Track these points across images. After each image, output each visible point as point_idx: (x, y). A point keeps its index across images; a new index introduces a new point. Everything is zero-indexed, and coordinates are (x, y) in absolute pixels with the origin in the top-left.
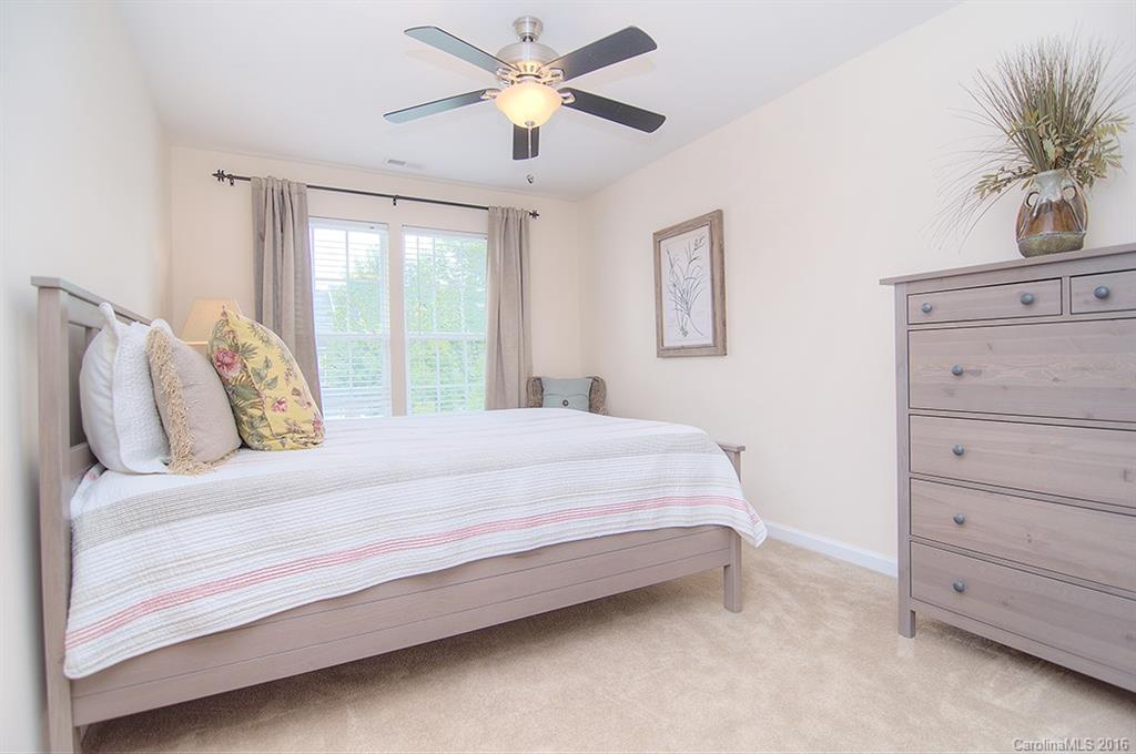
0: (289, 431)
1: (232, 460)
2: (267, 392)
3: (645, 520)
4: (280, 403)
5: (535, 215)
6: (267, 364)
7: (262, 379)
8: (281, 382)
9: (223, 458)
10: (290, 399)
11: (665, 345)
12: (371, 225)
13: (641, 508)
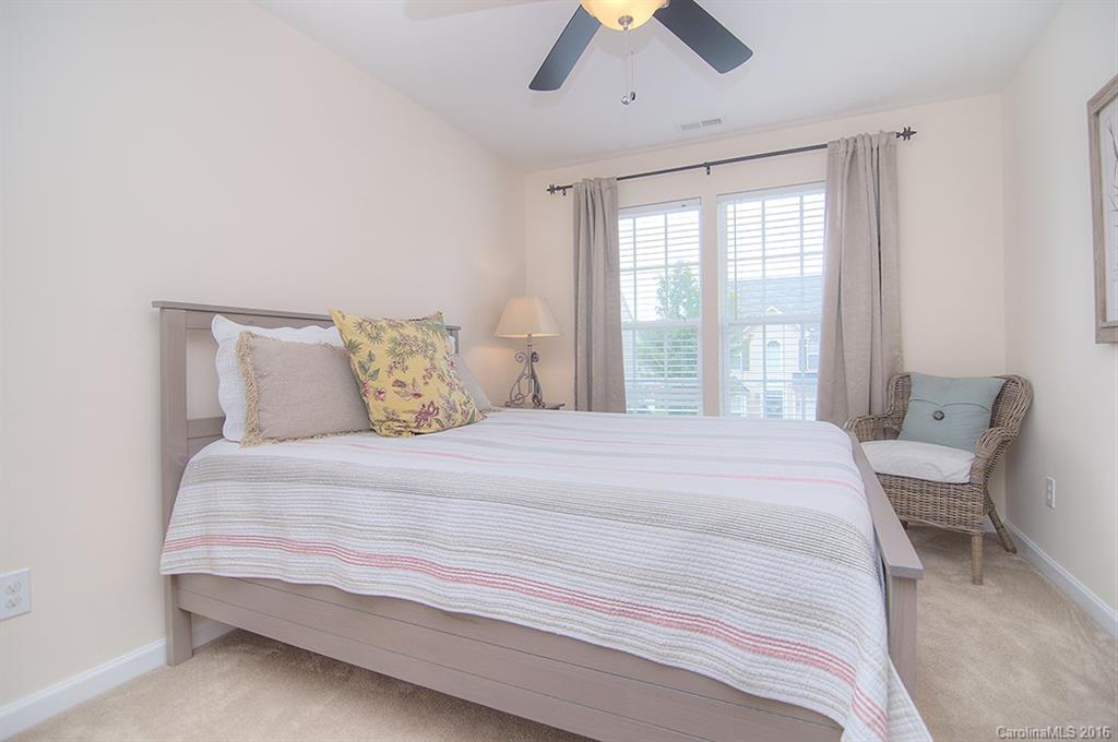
0: (388, 419)
1: (343, 437)
2: (371, 383)
3: (646, 640)
4: (380, 393)
5: (907, 134)
6: (371, 358)
7: (366, 371)
8: (383, 375)
9: (337, 434)
10: (390, 390)
11: (1109, 319)
12: (683, 203)
13: (641, 618)
